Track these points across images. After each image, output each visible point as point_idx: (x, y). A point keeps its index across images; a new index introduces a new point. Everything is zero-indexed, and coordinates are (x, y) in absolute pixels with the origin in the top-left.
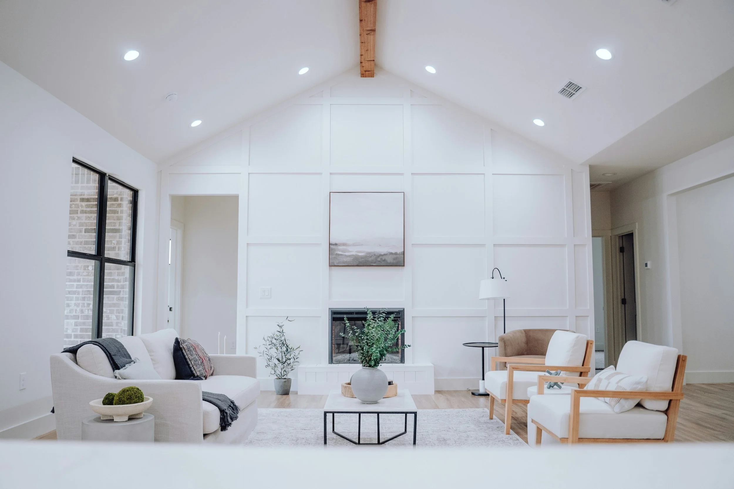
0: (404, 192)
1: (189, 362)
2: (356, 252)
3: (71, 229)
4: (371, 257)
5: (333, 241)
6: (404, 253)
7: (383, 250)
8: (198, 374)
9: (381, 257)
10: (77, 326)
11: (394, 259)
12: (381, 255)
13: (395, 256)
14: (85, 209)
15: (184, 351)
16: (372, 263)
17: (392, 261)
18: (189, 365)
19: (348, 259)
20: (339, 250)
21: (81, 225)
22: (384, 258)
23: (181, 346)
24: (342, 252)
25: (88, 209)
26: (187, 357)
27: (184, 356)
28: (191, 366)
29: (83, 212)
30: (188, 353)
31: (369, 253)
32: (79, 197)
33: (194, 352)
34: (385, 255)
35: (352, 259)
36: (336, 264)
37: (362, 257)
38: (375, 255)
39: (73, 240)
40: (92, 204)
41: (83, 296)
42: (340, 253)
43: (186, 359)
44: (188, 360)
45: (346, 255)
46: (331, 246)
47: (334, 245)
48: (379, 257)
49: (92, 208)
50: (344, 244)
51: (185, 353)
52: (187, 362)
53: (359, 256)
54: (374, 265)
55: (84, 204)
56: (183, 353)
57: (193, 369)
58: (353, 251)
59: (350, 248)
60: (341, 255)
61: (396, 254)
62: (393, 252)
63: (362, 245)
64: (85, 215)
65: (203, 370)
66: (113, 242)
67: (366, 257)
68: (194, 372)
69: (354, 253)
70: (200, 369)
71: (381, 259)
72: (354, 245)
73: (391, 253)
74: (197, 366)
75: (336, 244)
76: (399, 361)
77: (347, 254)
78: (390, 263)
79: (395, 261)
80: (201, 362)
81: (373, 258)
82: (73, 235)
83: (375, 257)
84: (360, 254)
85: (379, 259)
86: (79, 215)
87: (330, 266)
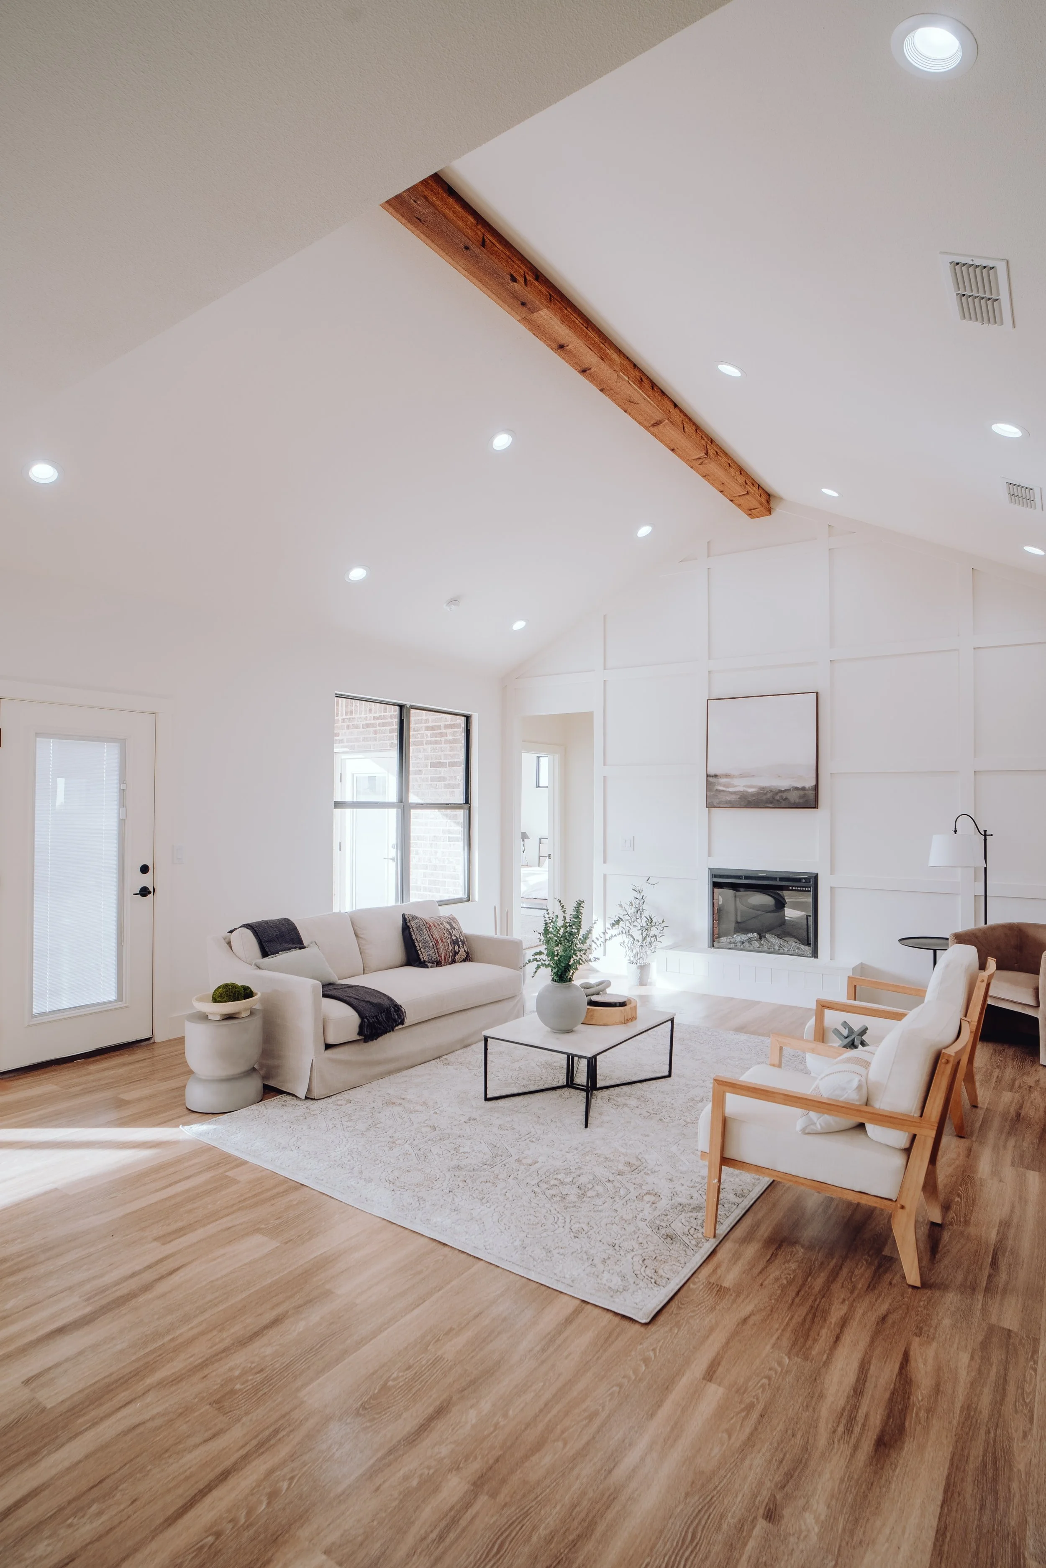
0: (817, 693)
1: (417, 944)
2: (744, 786)
3: (418, 763)
4: (765, 794)
5: (711, 771)
6: (816, 787)
7: (783, 784)
8: (426, 958)
9: (780, 794)
10: (426, 877)
11: (800, 797)
12: (781, 791)
13: (802, 793)
14: (430, 739)
15: (411, 930)
16: (767, 803)
17: (797, 800)
18: (416, 947)
19: (733, 798)
20: (719, 784)
21: (427, 758)
22: (784, 795)
23: (409, 924)
24: (724, 786)
25: (433, 739)
26: (414, 937)
27: (411, 936)
28: (418, 948)
29: (429, 743)
30: (417, 932)
31: (763, 788)
32: (423, 725)
33: (426, 932)
34: (786, 790)
35: (738, 796)
36: (715, 805)
37: (753, 795)
38: (771, 791)
39: (420, 776)
40: (436, 733)
41: (431, 842)
42: (721, 788)
43: (413, 940)
44: (416, 941)
45: (729, 792)
46: (710, 779)
47: (713, 776)
48: (777, 793)
49: (436, 737)
50: (727, 776)
51: (412, 933)
52: (414, 944)
53: (748, 792)
54: (770, 805)
55: (429, 733)
56: (410, 933)
57: (419, 952)
58: (741, 785)
59: (735, 782)
60: (723, 791)
61: (803, 789)
62: (799, 785)
63: (753, 776)
64: (430, 746)
65: (434, 954)
66: (458, 777)
67: (758, 794)
68: (421, 956)
69: (741, 789)
70: (430, 952)
71: (781, 796)
72: (742, 776)
73: (797, 789)
74: (425, 949)
75: (716, 776)
76: (809, 953)
77: (731, 790)
78: (795, 803)
79: (801, 801)
80: (434, 944)
81: (769, 795)
82: (420, 771)
83: (771, 794)
84: (750, 790)
85: (778, 798)
86: (425, 746)
87: (710, 806)
